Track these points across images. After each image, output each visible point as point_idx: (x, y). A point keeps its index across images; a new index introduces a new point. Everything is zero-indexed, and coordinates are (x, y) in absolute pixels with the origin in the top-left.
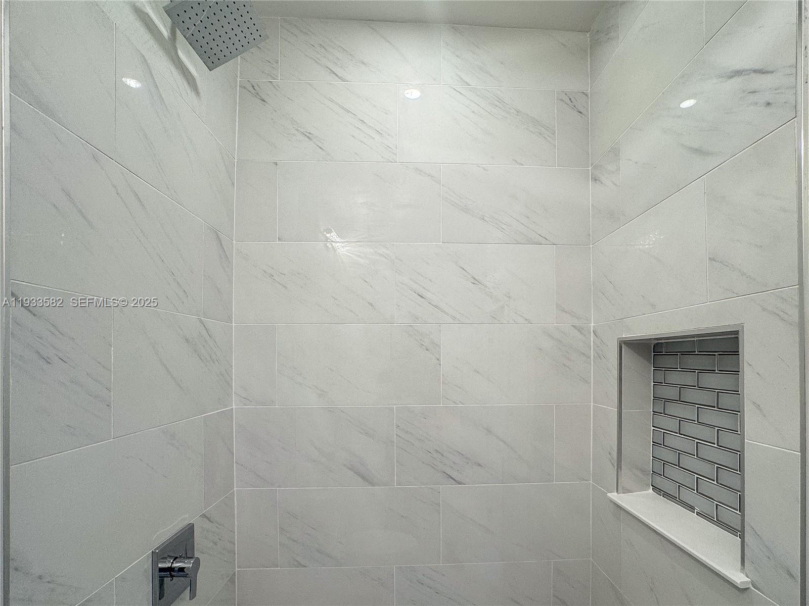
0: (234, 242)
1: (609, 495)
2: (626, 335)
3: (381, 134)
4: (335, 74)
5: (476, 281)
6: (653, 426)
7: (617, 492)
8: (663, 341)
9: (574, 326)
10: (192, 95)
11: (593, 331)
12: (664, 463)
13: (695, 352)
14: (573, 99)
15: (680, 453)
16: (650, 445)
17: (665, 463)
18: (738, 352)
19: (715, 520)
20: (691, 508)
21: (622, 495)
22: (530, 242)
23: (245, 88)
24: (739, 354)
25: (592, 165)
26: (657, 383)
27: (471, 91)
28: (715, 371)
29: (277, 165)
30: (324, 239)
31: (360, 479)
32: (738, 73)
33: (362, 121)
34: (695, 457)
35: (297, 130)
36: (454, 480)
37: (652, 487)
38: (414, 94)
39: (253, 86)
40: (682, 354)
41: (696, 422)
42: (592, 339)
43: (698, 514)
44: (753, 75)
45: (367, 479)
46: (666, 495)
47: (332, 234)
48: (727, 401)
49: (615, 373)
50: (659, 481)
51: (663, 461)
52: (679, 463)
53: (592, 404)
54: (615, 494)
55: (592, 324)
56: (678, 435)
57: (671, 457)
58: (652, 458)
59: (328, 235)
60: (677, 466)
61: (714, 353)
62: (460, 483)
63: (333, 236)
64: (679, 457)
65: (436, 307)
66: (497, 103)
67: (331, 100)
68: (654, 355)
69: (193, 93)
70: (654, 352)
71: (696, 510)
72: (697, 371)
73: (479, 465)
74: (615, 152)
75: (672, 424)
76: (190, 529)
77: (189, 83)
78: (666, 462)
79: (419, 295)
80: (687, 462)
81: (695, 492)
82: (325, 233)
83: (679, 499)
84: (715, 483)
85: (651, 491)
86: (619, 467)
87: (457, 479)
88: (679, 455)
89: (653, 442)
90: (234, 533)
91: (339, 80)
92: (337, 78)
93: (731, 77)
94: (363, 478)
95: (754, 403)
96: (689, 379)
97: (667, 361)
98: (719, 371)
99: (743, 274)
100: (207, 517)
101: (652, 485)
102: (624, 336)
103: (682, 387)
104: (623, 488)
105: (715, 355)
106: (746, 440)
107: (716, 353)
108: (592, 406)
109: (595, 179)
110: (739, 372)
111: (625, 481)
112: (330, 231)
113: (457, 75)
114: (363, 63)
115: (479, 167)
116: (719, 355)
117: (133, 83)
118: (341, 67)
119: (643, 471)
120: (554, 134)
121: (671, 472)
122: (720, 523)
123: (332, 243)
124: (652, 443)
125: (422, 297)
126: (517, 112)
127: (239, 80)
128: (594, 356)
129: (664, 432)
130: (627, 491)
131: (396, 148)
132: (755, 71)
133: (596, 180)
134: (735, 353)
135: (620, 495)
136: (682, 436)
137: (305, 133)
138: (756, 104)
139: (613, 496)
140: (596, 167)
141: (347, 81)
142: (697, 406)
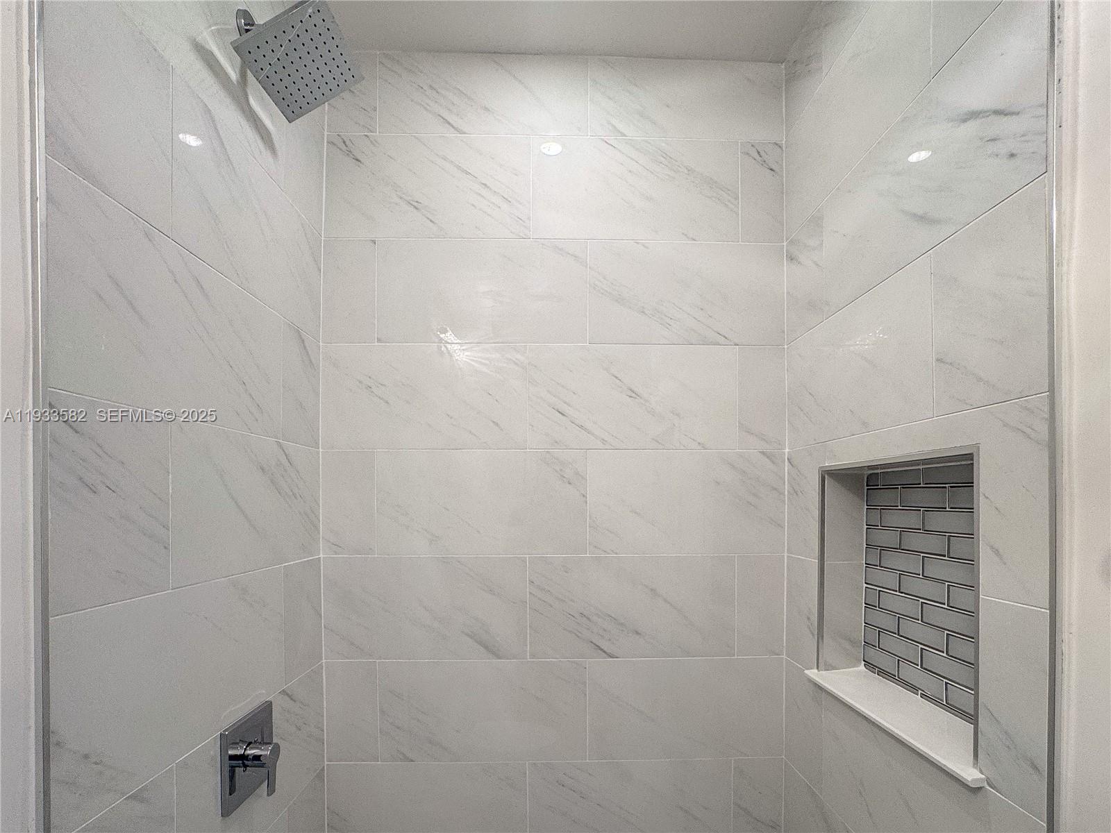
0: (321, 344)
1: (806, 672)
2: (830, 464)
3: (510, 202)
4: (449, 123)
5: (633, 394)
6: (866, 583)
7: (818, 668)
8: (879, 471)
9: (763, 453)
10: (267, 154)
11: (788, 459)
12: (879, 631)
13: (920, 484)
14: (762, 153)
15: (900, 618)
16: (862, 608)
17: (881, 631)
18: (973, 483)
19: (945, 703)
20: (914, 689)
21: (824, 672)
22: (705, 342)
23: (333, 143)
24: (973, 486)
25: (787, 240)
26: (870, 526)
27: (626, 143)
28: (946, 508)
29: (375, 243)
30: (437, 340)
31: (482, 649)
32: (973, 115)
33: (485, 185)
34: (920, 622)
35: (401, 198)
36: (604, 652)
37: (863, 663)
38: (554, 148)
39: (344, 142)
40: (903, 488)
41: (921, 576)
42: (786, 469)
43: (923, 696)
44: (993, 117)
45: (492, 650)
46: (882, 673)
47: (448, 334)
48: (959, 547)
49: (816, 513)
50: (873, 654)
51: (878, 628)
52: (898, 631)
53: (786, 554)
54: (816, 671)
55: (787, 450)
56: (897, 593)
57: (888, 622)
58: (864, 624)
59: (442, 336)
60: (895, 634)
61: (944, 485)
62: (611, 656)
63: (449, 336)
64: (899, 622)
65: (581, 427)
66: (662, 158)
67: (445, 159)
68: (868, 489)
69: (268, 151)
70: (867, 486)
71: (920, 692)
72: (922, 509)
73: (637, 633)
74: (816, 222)
75: (890, 580)
76: (267, 708)
77: (262, 138)
78: (882, 629)
79: (559, 412)
80: (909, 628)
81: (919, 667)
82: (439, 333)
83: (899, 678)
84: (945, 655)
85: (862, 667)
86: (820, 636)
87: (608, 651)
88: (898, 620)
89: (866, 604)
90: (323, 716)
91: (456, 132)
92: (453, 130)
93: (965, 121)
94: (486, 648)
95: (992, 547)
96: (912, 519)
97: (884, 497)
98: (951, 508)
99: (980, 379)
100: (287, 694)
101: (864, 661)
102: (827, 465)
103: (903, 530)
104: (825, 665)
105: (946, 487)
106: (981, 596)
107: (947, 486)
108: (786, 557)
109: (791, 258)
110: (973, 509)
111: (828, 654)
112: (445, 331)
113: (609, 123)
114: (486, 109)
115: (637, 243)
116: (951, 487)
117: (192, 141)
118: (458, 115)
119: (853, 642)
120: (737, 198)
121: (889, 642)
122: (950, 707)
123: (447, 345)
124: (864, 605)
125: (564, 415)
126: (689, 171)
127: (326, 133)
128: (789, 492)
129: (880, 591)
130: (829, 667)
131: (529, 218)
132: (998, 113)
133: (792, 260)
134: (969, 484)
135: (821, 672)
136: (903, 595)
137: (411, 202)
138: (997, 155)
139: (813, 673)
140: (792, 242)
141: (465, 133)
142: (922, 555)
